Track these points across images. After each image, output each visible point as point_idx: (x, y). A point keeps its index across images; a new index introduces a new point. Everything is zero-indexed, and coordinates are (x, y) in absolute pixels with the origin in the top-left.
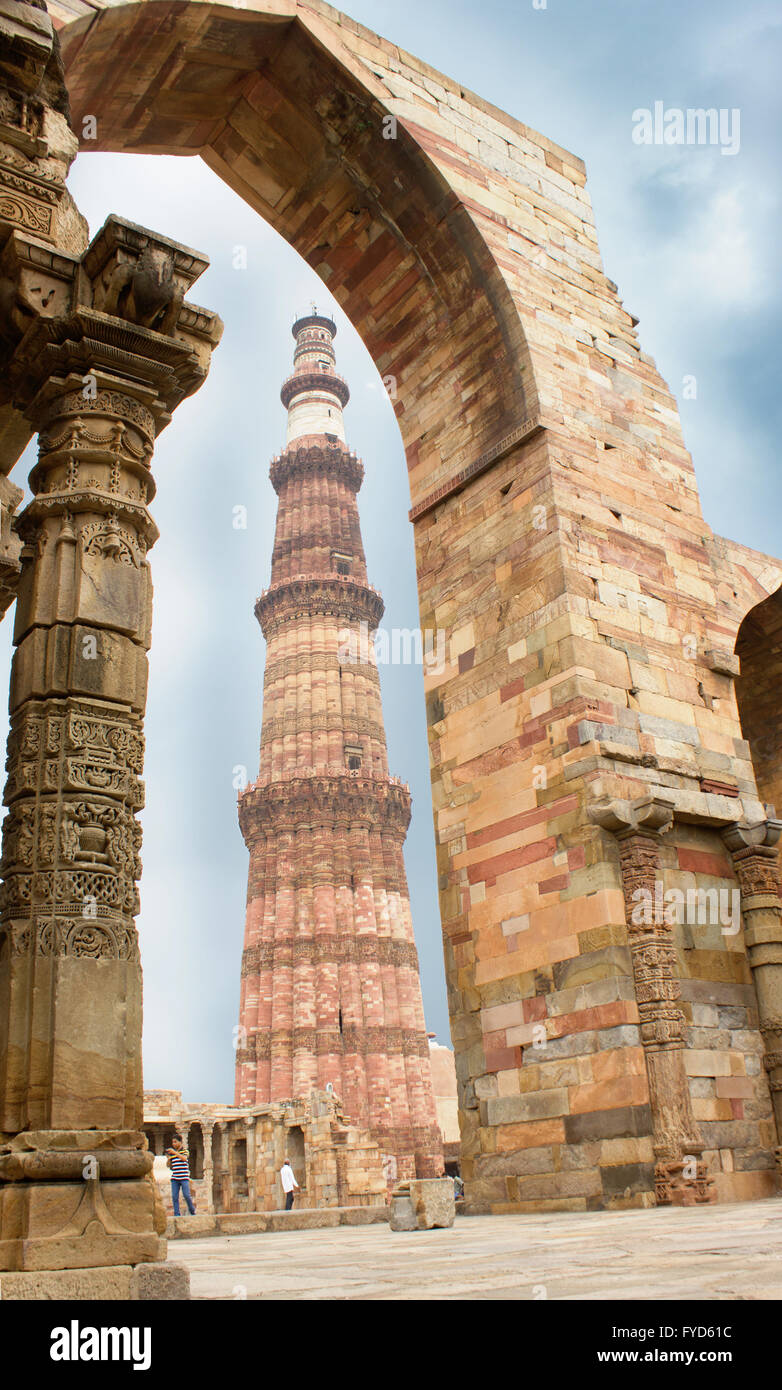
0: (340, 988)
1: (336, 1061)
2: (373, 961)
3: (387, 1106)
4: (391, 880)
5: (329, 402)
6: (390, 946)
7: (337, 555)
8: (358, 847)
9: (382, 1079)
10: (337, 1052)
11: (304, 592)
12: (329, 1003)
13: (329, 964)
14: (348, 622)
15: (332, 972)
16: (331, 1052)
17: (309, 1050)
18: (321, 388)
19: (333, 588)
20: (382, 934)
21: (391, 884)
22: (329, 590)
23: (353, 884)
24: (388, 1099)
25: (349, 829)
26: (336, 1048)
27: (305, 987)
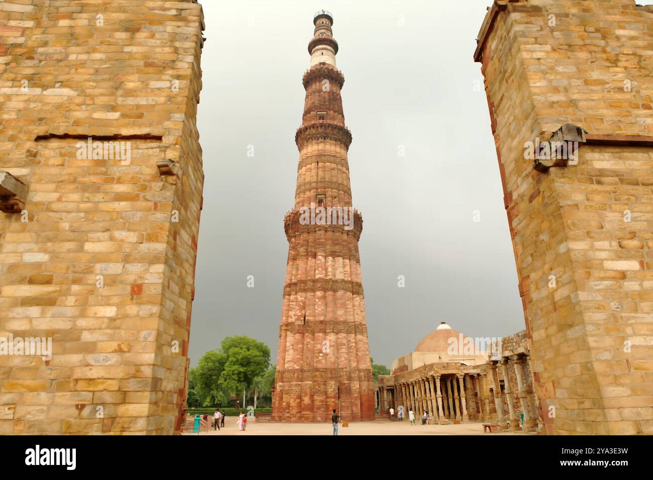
0: (304, 303)
1: (300, 337)
2: (319, 290)
3: (320, 358)
4: (336, 252)
5: (323, 49)
6: (331, 283)
7: (318, 113)
8: (318, 239)
9: (319, 345)
10: (300, 333)
11: (303, 132)
12: (298, 311)
13: (300, 293)
14: (323, 140)
15: (301, 297)
16: (298, 333)
17: (291, 333)
18: (321, 44)
19: (313, 127)
20: (328, 278)
21: (337, 254)
22: (312, 129)
23: (315, 256)
24: (321, 355)
25: (315, 232)
26: (300, 331)
27: (292, 305)
